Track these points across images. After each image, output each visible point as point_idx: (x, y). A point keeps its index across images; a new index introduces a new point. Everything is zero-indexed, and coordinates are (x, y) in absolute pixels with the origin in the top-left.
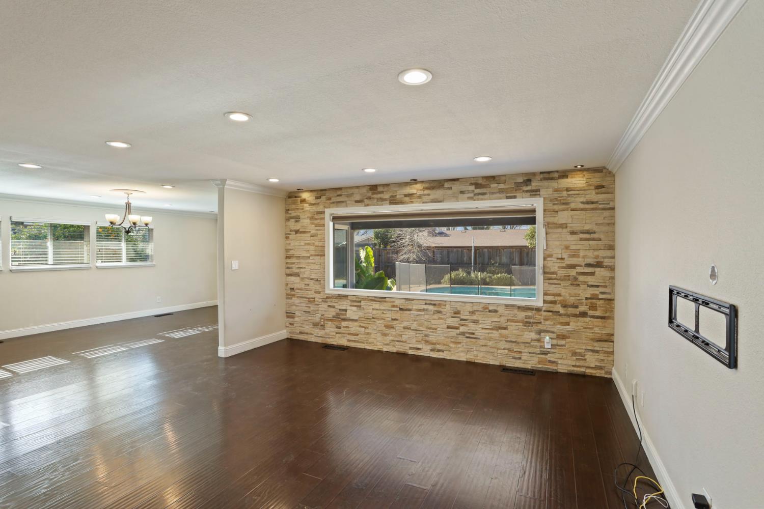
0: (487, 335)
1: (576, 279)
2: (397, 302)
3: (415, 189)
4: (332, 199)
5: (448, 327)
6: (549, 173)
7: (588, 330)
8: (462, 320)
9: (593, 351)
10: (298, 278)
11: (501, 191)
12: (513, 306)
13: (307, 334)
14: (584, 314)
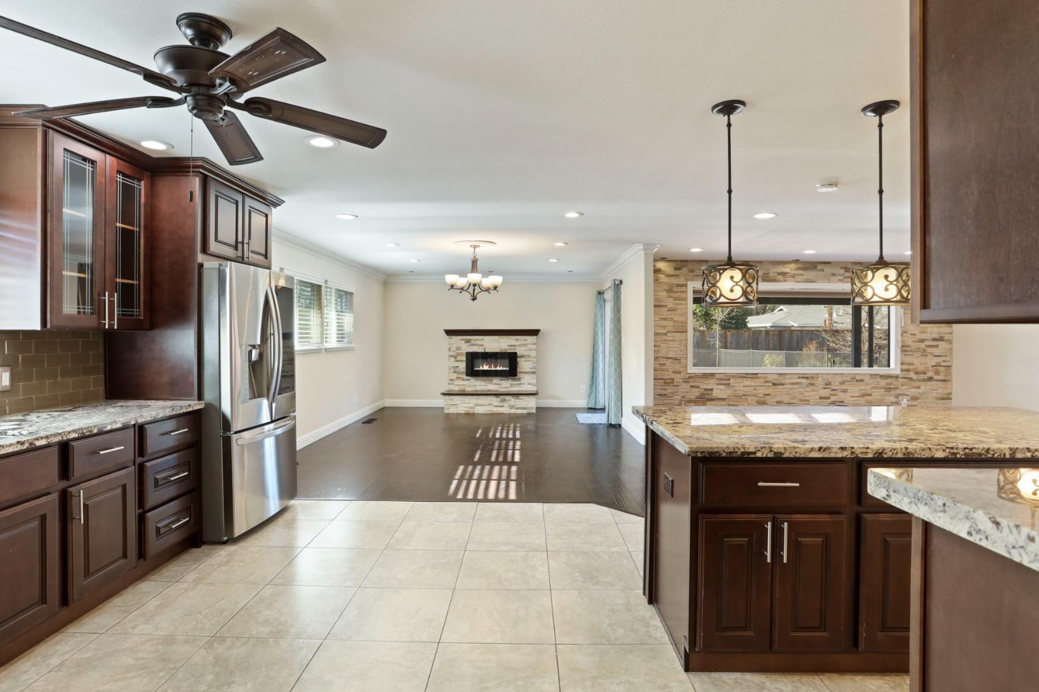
1: (925, 351)
2: (770, 378)
3: (787, 269)
4: (696, 271)
5: (821, 398)
7: (933, 391)
8: (832, 390)
14: (930, 379)
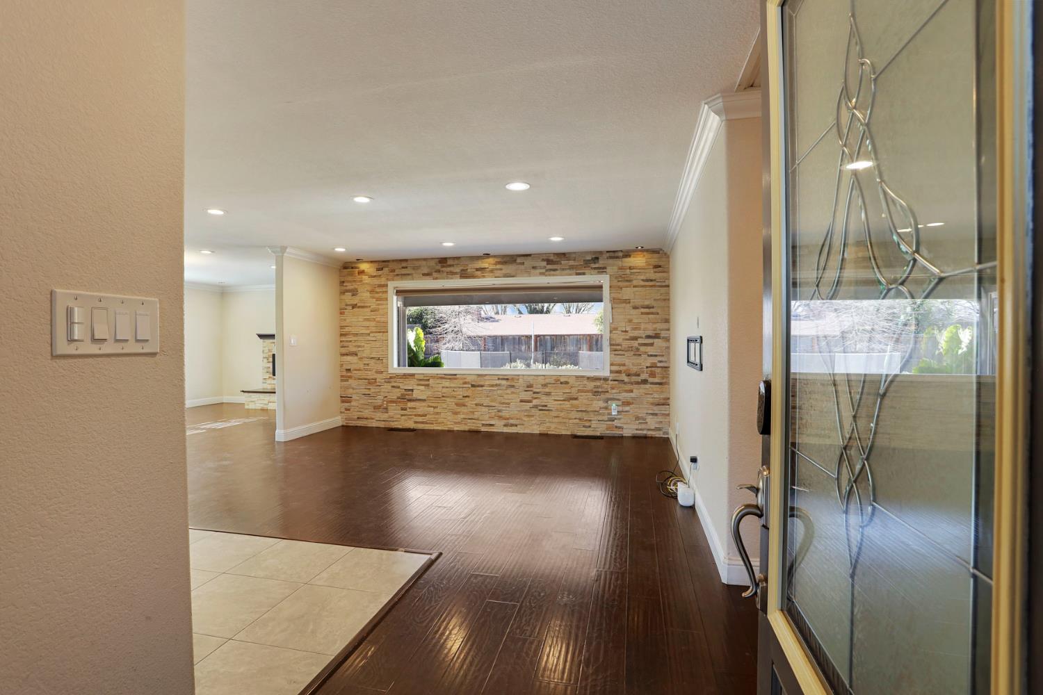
0: (559, 406)
1: (638, 350)
2: (469, 379)
3: (486, 264)
4: (397, 271)
5: (521, 401)
6: (614, 252)
7: (649, 396)
8: (534, 393)
9: (653, 414)
10: (356, 358)
11: (571, 268)
12: (583, 377)
13: (366, 419)
14: (645, 382)
